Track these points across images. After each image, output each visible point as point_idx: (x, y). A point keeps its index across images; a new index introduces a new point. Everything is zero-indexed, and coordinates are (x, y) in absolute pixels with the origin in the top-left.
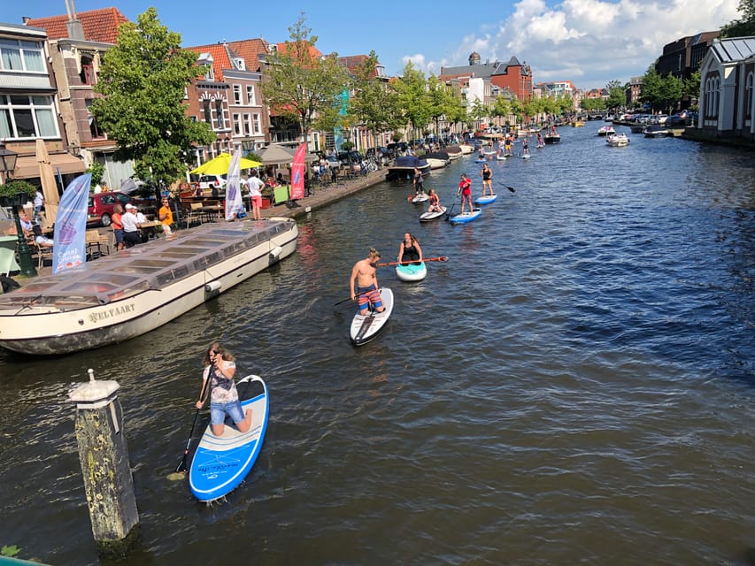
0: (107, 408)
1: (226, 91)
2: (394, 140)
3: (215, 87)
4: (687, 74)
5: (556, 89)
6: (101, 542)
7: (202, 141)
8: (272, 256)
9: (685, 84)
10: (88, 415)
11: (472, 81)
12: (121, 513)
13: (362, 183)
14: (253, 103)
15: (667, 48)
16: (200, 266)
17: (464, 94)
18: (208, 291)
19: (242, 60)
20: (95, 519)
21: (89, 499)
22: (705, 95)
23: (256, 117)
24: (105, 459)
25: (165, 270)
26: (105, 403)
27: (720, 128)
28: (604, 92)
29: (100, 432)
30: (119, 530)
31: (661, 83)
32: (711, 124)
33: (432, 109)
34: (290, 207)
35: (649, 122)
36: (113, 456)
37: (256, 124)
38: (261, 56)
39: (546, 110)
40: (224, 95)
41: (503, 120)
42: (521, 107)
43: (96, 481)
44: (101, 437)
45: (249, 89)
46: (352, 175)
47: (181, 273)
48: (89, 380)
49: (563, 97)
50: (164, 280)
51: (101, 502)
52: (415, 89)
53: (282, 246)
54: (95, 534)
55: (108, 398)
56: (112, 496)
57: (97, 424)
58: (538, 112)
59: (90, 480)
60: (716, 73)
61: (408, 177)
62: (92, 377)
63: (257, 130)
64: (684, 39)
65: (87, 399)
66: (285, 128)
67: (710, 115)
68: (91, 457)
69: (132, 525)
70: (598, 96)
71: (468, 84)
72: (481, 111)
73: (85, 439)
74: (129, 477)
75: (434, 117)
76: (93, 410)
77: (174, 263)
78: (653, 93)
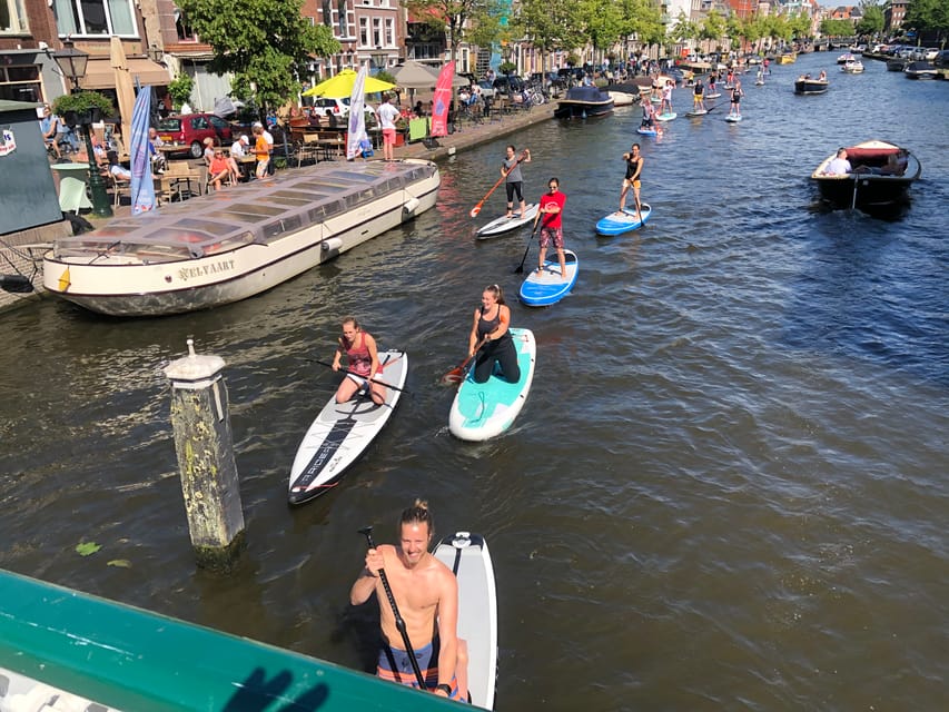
0: (210, 389)
2: (569, 64)
5: (790, 5)
6: (200, 548)
7: (320, 51)
8: (406, 210)
10: (186, 397)
12: (224, 516)
13: (522, 120)
14: (386, 4)
16: (316, 217)
17: (664, 6)
18: (325, 250)
20: (193, 520)
21: (186, 496)
23: (389, 22)
24: (206, 452)
25: (272, 220)
26: (207, 383)
28: (854, 11)
29: (201, 419)
30: (223, 538)
33: (621, 24)
34: (428, 147)
35: (913, 57)
36: (216, 449)
37: (389, 32)
39: (773, 34)
41: (714, 44)
42: (740, 28)
43: (196, 478)
44: (201, 425)
46: (510, 109)
47: (293, 225)
48: (188, 354)
49: (798, 16)
50: (271, 232)
51: (201, 502)
53: (418, 198)
54: (192, 538)
55: (211, 378)
56: (214, 495)
57: (197, 408)
58: (761, 36)
59: (187, 474)
61: (584, 115)
62: (191, 349)
63: (389, 42)
65: (186, 377)
66: (425, 40)
68: (189, 447)
69: (237, 531)
70: (846, 16)
72: (684, 31)
73: (182, 425)
74: (233, 475)
75: (622, 34)
76: (193, 390)
77: (285, 210)
78: (923, 17)
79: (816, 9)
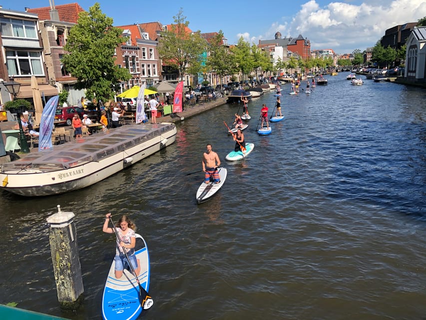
0: (68, 227)
1: (138, 51)
2: (232, 80)
3: (132, 49)
4: (399, 46)
5: (324, 54)
6: (62, 303)
7: (123, 78)
8: (162, 144)
9: (397, 52)
10: (57, 231)
11: (276, 48)
12: (74, 286)
13: (213, 104)
14: (153, 58)
15: (387, 31)
16: (121, 149)
17: (272, 56)
18: (125, 163)
19: (147, 34)
20: (59, 289)
21: (56, 278)
22: (409, 59)
23: (154, 66)
24: (65, 256)
25: (101, 151)
26: (66, 225)
27: (417, 77)
28: (351, 56)
29: (63, 241)
30: (73, 296)
31: (384, 51)
32: (411, 75)
33: (254, 63)
34: (172, 117)
35: (376, 73)
36: (70, 255)
37: (154, 70)
38: (158, 32)
39: (318, 65)
40: (137, 54)
41: (294, 70)
42: (304, 63)
43: (61, 269)
44: (63, 244)
45: (151, 50)
46: (208, 100)
47: (110, 153)
48: (58, 212)
49: (328, 58)
50: (100, 156)
51: (63, 280)
52: (244, 52)
53: (168, 138)
54: (59, 298)
55: (68, 222)
56: (69, 277)
57: (62, 236)
58: (313, 66)
59: (57, 267)
60: (415, 46)
61: (239, 102)
62: (59, 209)
63: (155, 73)
64: (397, 26)
65: (56, 222)
66: (170, 72)
67: (411, 70)
68: (58, 254)
69: (80, 294)
70: (347, 58)
71: (274, 50)
72: (281, 65)
73: (55, 244)
74: (78, 267)
75: (254, 68)
76: (60, 228)
77: (107, 146)
78: (379, 57)
79: (335, 55)
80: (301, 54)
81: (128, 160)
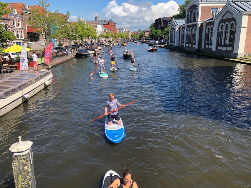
0: (28, 153)
1: (9, 21)
3: (5, 19)
4: (162, 29)
5: (123, 31)
8: (45, 84)
9: (162, 32)
10: (19, 158)
11: (98, 26)
13: (67, 58)
14: (20, 27)
15: (156, 21)
16: (20, 88)
17: (95, 30)
18: (24, 98)
19: (16, 10)
22: (171, 35)
23: (21, 32)
24: (27, 177)
25: (7, 90)
26: (28, 152)
27: (175, 45)
28: (137, 32)
29: (26, 165)
31: (155, 31)
32: (172, 44)
33: (88, 34)
34: (43, 66)
35: (153, 43)
36: (31, 175)
37: (22, 35)
38: (23, 9)
39: (121, 37)
40: (8, 23)
41: (109, 39)
42: (114, 35)
44: (26, 167)
45: (19, 21)
46: (63, 55)
47: (14, 91)
48: (18, 141)
49: (126, 33)
50: (7, 94)
52: (82, 27)
53: (48, 80)
55: (29, 149)
57: (24, 161)
58: (119, 37)
60: (174, 29)
61: (83, 56)
62: (20, 140)
63: (22, 37)
64: (161, 18)
65: (20, 151)
66: (33, 37)
67: (172, 41)
68: (20, 177)
70: (135, 34)
71: (96, 26)
72: (102, 36)
73: (17, 169)
75: (87, 37)
76: (23, 155)
77: (10, 87)
78: (153, 34)
79: (129, 32)
80: (111, 30)
81: (26, 96)
